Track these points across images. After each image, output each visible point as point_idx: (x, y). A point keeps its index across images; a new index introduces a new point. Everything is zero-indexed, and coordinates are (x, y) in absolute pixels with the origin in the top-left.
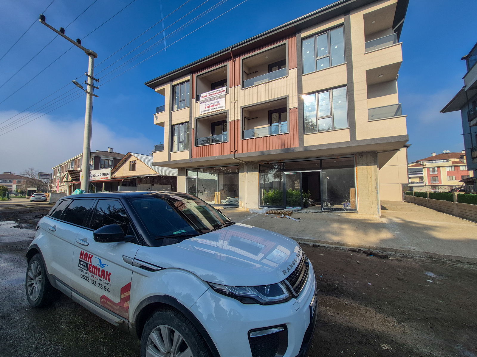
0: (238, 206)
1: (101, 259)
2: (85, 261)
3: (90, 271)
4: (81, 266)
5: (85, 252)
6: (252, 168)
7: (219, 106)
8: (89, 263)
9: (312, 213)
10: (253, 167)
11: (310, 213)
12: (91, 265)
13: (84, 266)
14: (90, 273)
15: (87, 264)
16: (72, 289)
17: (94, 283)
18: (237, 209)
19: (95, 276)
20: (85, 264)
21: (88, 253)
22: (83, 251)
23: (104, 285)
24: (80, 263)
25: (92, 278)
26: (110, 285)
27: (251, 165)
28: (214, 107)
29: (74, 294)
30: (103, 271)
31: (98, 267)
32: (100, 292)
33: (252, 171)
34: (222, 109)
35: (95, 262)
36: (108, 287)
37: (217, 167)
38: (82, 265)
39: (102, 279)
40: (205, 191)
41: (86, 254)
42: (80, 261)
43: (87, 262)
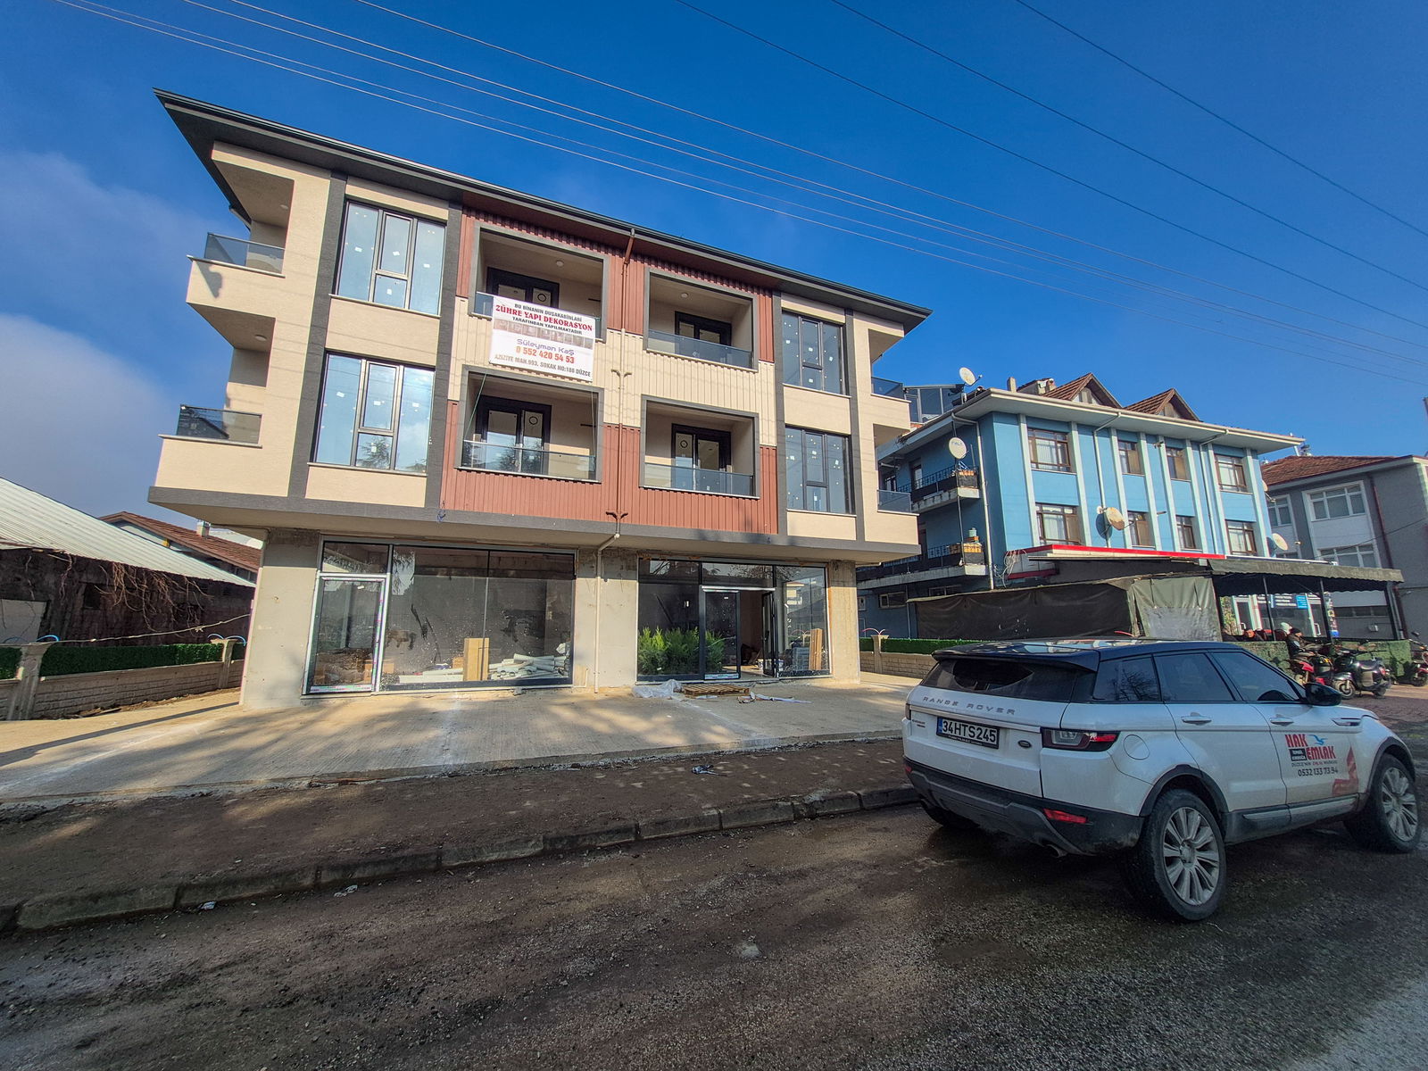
0: (569, 681)
1: (1315, 734)
2: (1298, 748)
3: (1310, 758)
4: (1296, 758)
5: (1292, 734)
6: (620, 567)
7: (570, 365)
8: (1305, 747)
9: (759, 686)
10: (624, 564)
11: (757, 685)
12: (1308, 749)
13: (1300, 755)
14: (1311, 761)
15: (1303, 750)
16: (1288, 807)
17: (1318, 772)
18: (567, 691)
19: (1318, 761)
20: (1300, 752)
21: (1297, 734)
22: (1287, 734)
23: (1330, 766)
24: (1292, 755)
25: (1316, 767)
26: (1335, 762)
27: (616, 557)
28: (552, 361)
29: (1294, 811)
30: (1325, 748)
31: (1318, 746)
32: (1329, 779)
33: (619, 577)
34: (579, 376)
35: (1311, 742)
36: (1334, 766)
37: (489, 550)
38: (1297, 755)
39: (1327, 760)
40: (424, 632)
41: (1295, 736)
42: (1291, 750)
43: (1302, 747)
